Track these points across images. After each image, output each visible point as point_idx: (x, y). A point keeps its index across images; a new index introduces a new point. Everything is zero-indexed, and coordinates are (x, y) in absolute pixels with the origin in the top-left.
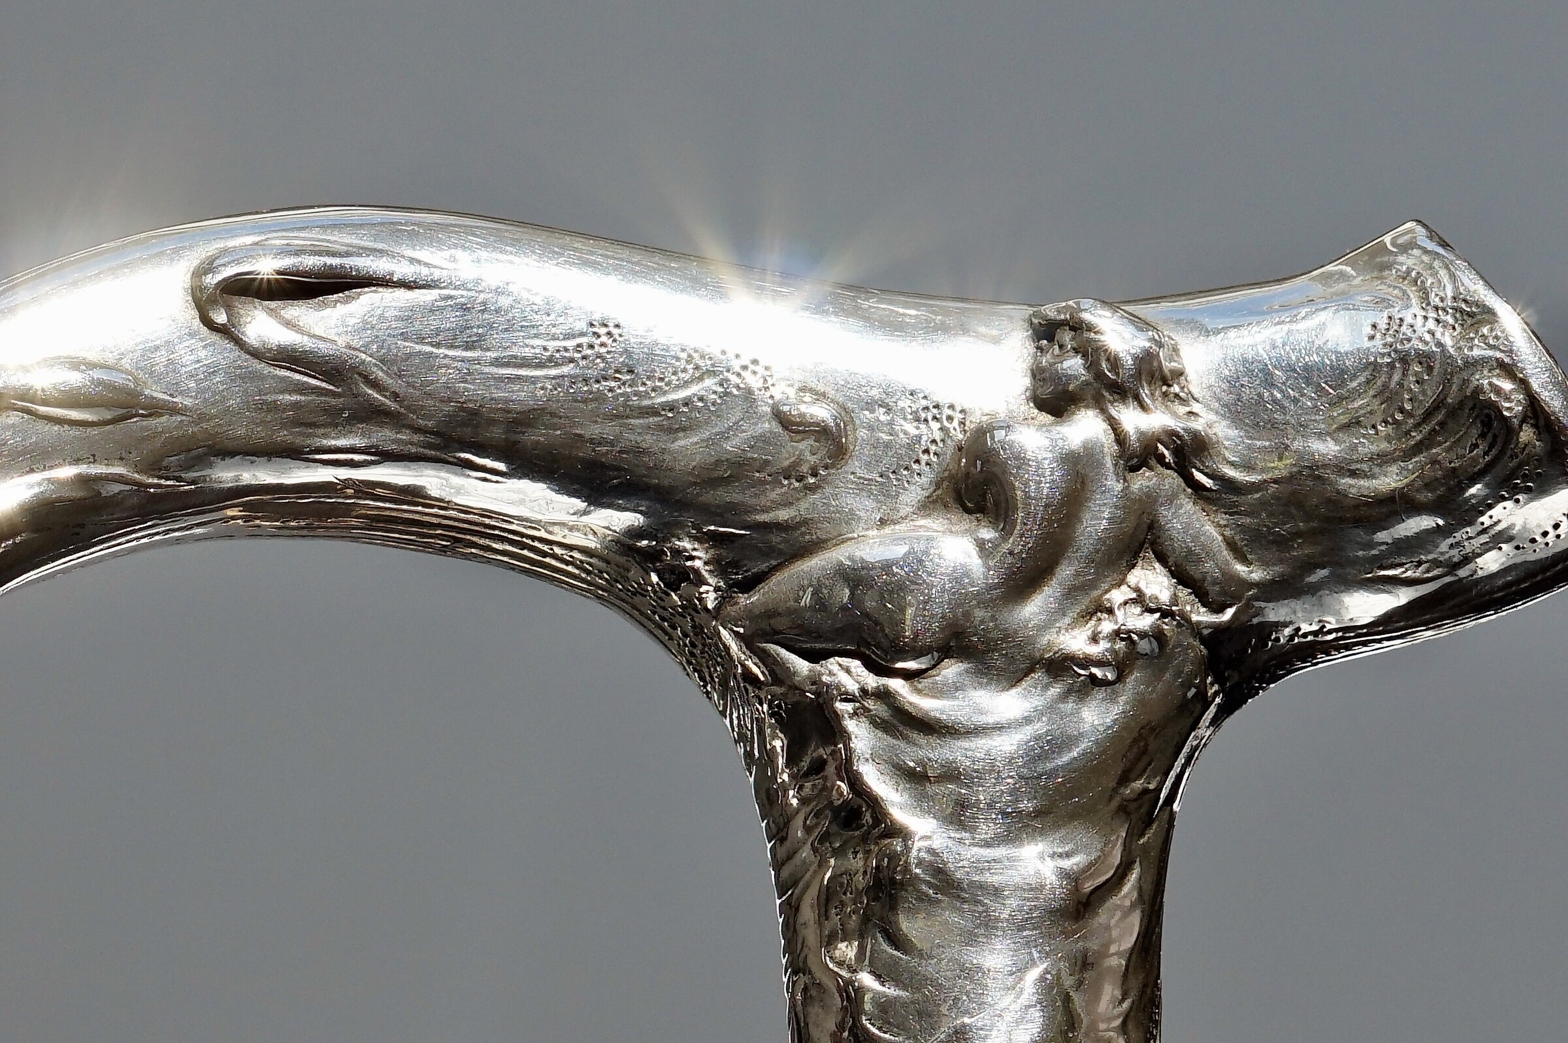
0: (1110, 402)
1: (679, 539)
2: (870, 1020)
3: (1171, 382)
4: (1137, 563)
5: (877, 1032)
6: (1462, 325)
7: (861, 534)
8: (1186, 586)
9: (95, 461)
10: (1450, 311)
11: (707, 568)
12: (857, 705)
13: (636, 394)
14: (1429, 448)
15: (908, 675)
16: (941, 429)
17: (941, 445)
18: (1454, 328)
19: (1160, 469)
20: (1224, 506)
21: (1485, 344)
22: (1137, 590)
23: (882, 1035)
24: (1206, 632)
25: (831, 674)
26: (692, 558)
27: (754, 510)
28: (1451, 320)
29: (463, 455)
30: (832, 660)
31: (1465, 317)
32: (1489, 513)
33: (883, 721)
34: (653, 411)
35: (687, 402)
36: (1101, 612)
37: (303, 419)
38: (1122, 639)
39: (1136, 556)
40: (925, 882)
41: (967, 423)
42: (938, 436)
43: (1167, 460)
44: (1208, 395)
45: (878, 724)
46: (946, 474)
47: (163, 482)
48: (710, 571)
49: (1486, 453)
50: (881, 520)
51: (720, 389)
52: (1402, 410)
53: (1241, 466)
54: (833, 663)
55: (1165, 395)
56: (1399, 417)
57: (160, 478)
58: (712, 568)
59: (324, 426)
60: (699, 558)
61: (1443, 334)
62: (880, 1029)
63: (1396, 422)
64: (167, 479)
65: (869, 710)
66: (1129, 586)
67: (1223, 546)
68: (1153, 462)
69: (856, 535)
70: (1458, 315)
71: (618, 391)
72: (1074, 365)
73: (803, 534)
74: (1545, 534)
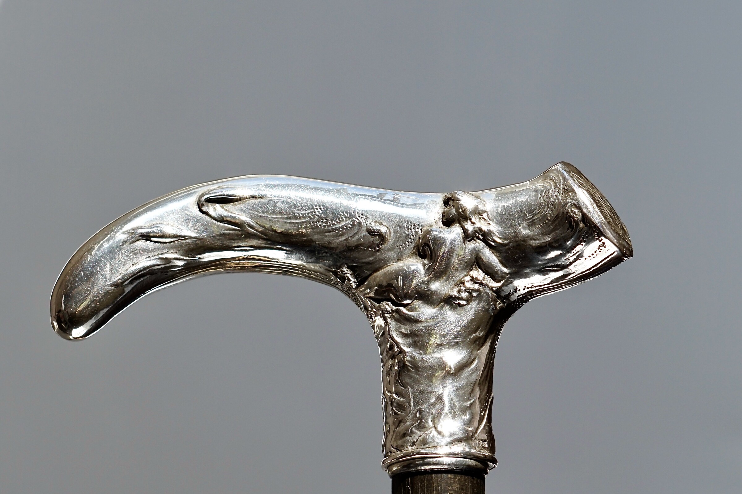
0: (463, 221)
1: (343, 268)
2: (395, 408)
3: (482, 214)
4: (473, 269)
5: (397, 411)
6: (565, 193)
7: (392, 264)
8: (488, 275)
9: (168, 253)
10: (562, 189)
11: (351, 276)
12: (391, 315)
13: (328, 226)
14: (555, 230)
15: (405, 306)
16: (415, 232)
17: (414, 236)
18: (562, 194)
19: (478, 241)
20: (498, 251)
21: (570, 198)
22: (472, 277)
23: (398, 412)
24: (494, 289)
25: (384, 306)
26: (346, 273)
27: (362, 259)
28: (561, 192)
29: (277, 246)
30: (384, 302)
31: (565, 190)
32: (575, 249)
33: (398, 319)
34: (332, 231)
35: (342, 227)
36: (461, 284)
37: (231, 237)
38: (467, 292)
39: (472, 267)
40: (409, 366)
41: (422, 230)
42: (414, 233)
43: (480, 238)
44: (493, 217)
45: (396, 320)
46: (416, 245)
47: (190, 258)
48: (352, 277)
49: (571, 231)
50: (398, 259)
51: (351, 223)
52: (548, 219)
53: (502, 239)
54: (384, 303)
55: (480, 218)
56: (547, 221)
57: (189, 257)
58: (352, 276)
59: (237, 239)
60: (348, 273)
61: (559, 196)
62: (398, 411)
63: (546, 223)
64: (191, 257)
65: (394, 316)
66: (470, 276)
67: (499, 262)
68: (475, 239)
69: (390, 264)
70: (564, 190)
71: (322, 225)
72: (453, 211)
73: (376, 265)
74: (593, 254)
